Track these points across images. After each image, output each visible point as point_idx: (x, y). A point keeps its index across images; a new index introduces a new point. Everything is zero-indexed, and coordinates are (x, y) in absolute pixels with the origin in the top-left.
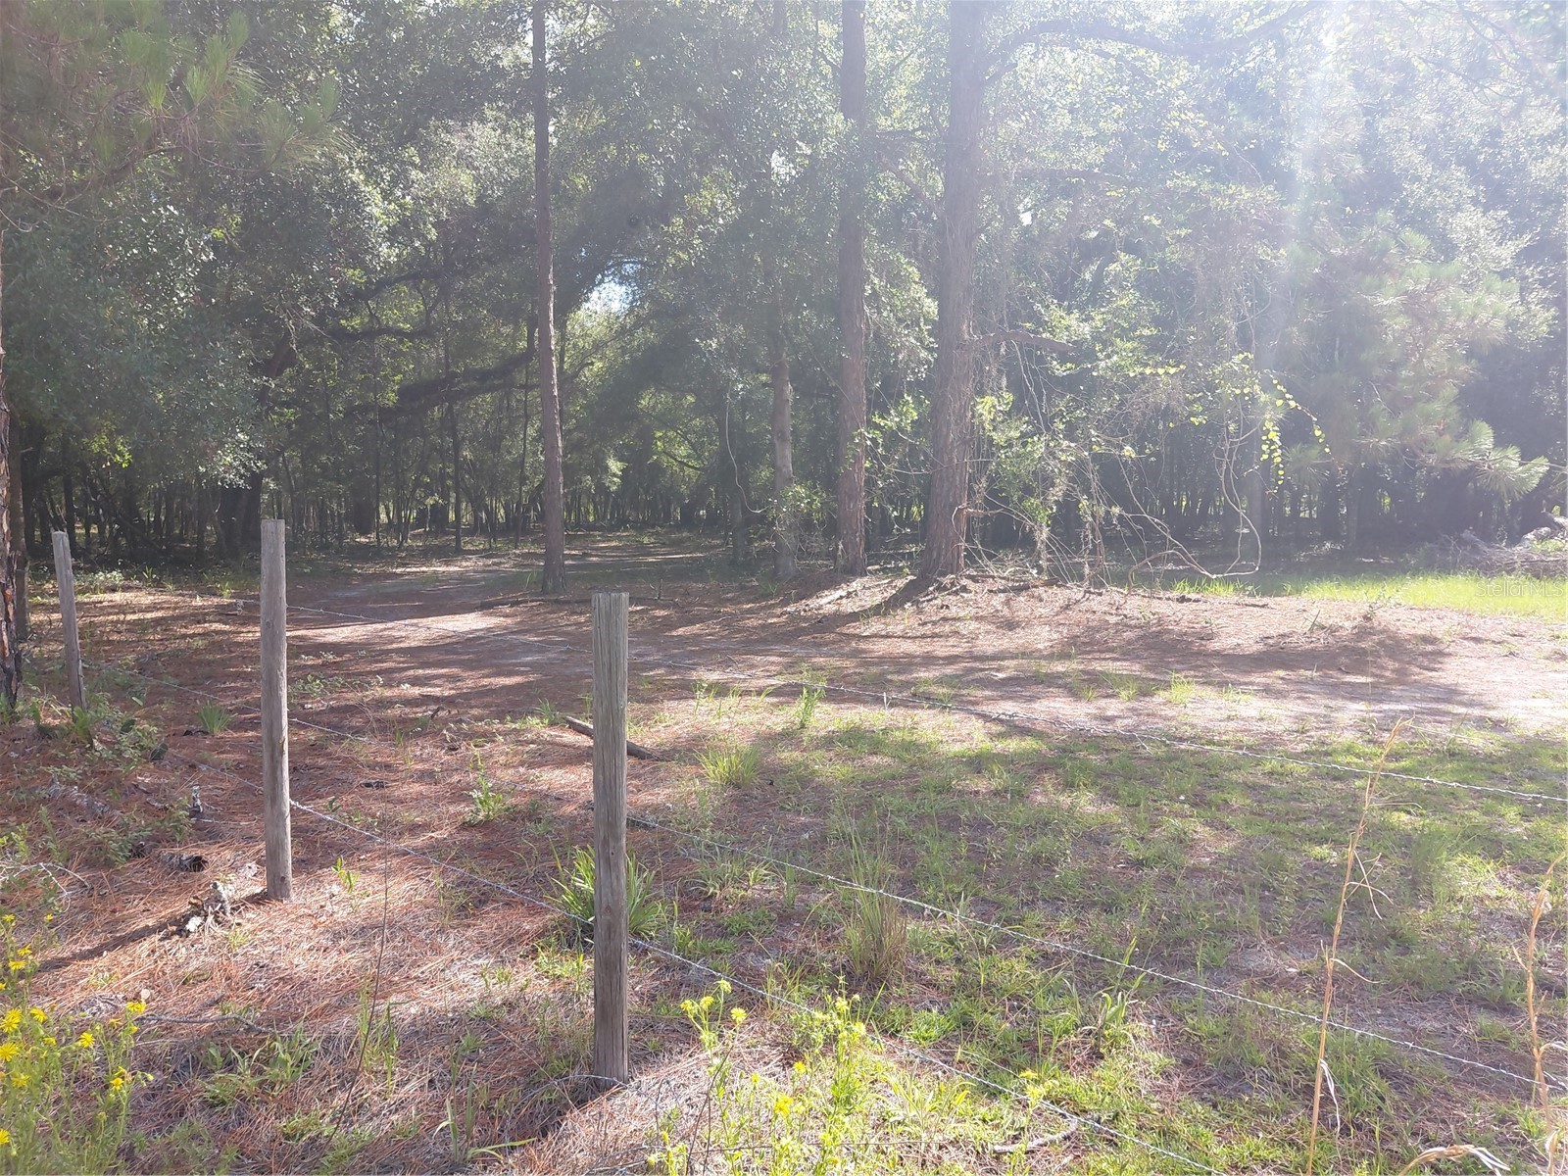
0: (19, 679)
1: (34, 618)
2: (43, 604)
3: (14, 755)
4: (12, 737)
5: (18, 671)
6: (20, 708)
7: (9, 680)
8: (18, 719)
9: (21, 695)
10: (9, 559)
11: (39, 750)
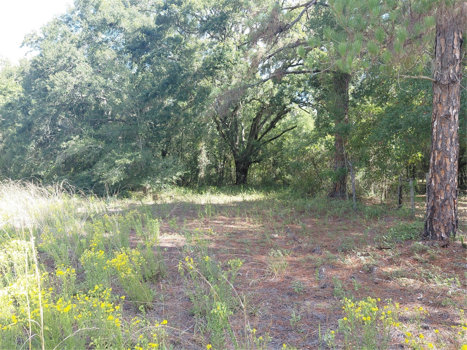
0: (457, 228)
1: (459, 208)
2: (461, 204)
3: (454, 251)
4: (454, 245)
5: (457, 225)
6: (457, 237)
7: (454, 228)
8: (456, 240)
9: (457, 233)
10: (457, 191)
11: (462, 252)
